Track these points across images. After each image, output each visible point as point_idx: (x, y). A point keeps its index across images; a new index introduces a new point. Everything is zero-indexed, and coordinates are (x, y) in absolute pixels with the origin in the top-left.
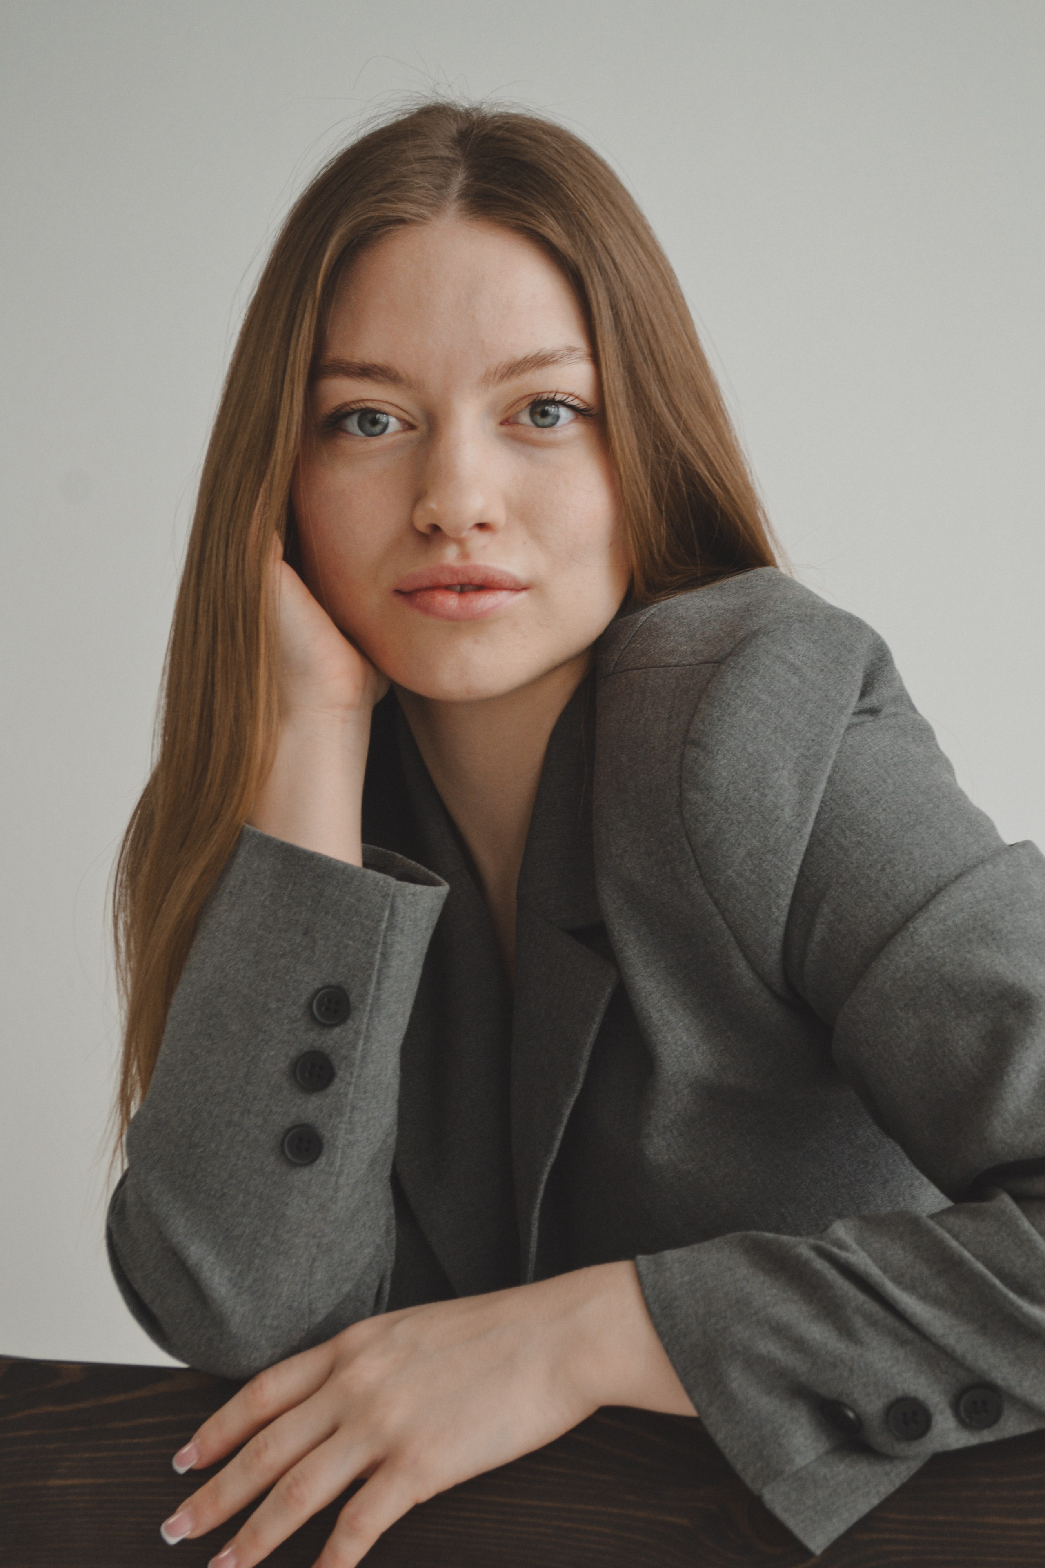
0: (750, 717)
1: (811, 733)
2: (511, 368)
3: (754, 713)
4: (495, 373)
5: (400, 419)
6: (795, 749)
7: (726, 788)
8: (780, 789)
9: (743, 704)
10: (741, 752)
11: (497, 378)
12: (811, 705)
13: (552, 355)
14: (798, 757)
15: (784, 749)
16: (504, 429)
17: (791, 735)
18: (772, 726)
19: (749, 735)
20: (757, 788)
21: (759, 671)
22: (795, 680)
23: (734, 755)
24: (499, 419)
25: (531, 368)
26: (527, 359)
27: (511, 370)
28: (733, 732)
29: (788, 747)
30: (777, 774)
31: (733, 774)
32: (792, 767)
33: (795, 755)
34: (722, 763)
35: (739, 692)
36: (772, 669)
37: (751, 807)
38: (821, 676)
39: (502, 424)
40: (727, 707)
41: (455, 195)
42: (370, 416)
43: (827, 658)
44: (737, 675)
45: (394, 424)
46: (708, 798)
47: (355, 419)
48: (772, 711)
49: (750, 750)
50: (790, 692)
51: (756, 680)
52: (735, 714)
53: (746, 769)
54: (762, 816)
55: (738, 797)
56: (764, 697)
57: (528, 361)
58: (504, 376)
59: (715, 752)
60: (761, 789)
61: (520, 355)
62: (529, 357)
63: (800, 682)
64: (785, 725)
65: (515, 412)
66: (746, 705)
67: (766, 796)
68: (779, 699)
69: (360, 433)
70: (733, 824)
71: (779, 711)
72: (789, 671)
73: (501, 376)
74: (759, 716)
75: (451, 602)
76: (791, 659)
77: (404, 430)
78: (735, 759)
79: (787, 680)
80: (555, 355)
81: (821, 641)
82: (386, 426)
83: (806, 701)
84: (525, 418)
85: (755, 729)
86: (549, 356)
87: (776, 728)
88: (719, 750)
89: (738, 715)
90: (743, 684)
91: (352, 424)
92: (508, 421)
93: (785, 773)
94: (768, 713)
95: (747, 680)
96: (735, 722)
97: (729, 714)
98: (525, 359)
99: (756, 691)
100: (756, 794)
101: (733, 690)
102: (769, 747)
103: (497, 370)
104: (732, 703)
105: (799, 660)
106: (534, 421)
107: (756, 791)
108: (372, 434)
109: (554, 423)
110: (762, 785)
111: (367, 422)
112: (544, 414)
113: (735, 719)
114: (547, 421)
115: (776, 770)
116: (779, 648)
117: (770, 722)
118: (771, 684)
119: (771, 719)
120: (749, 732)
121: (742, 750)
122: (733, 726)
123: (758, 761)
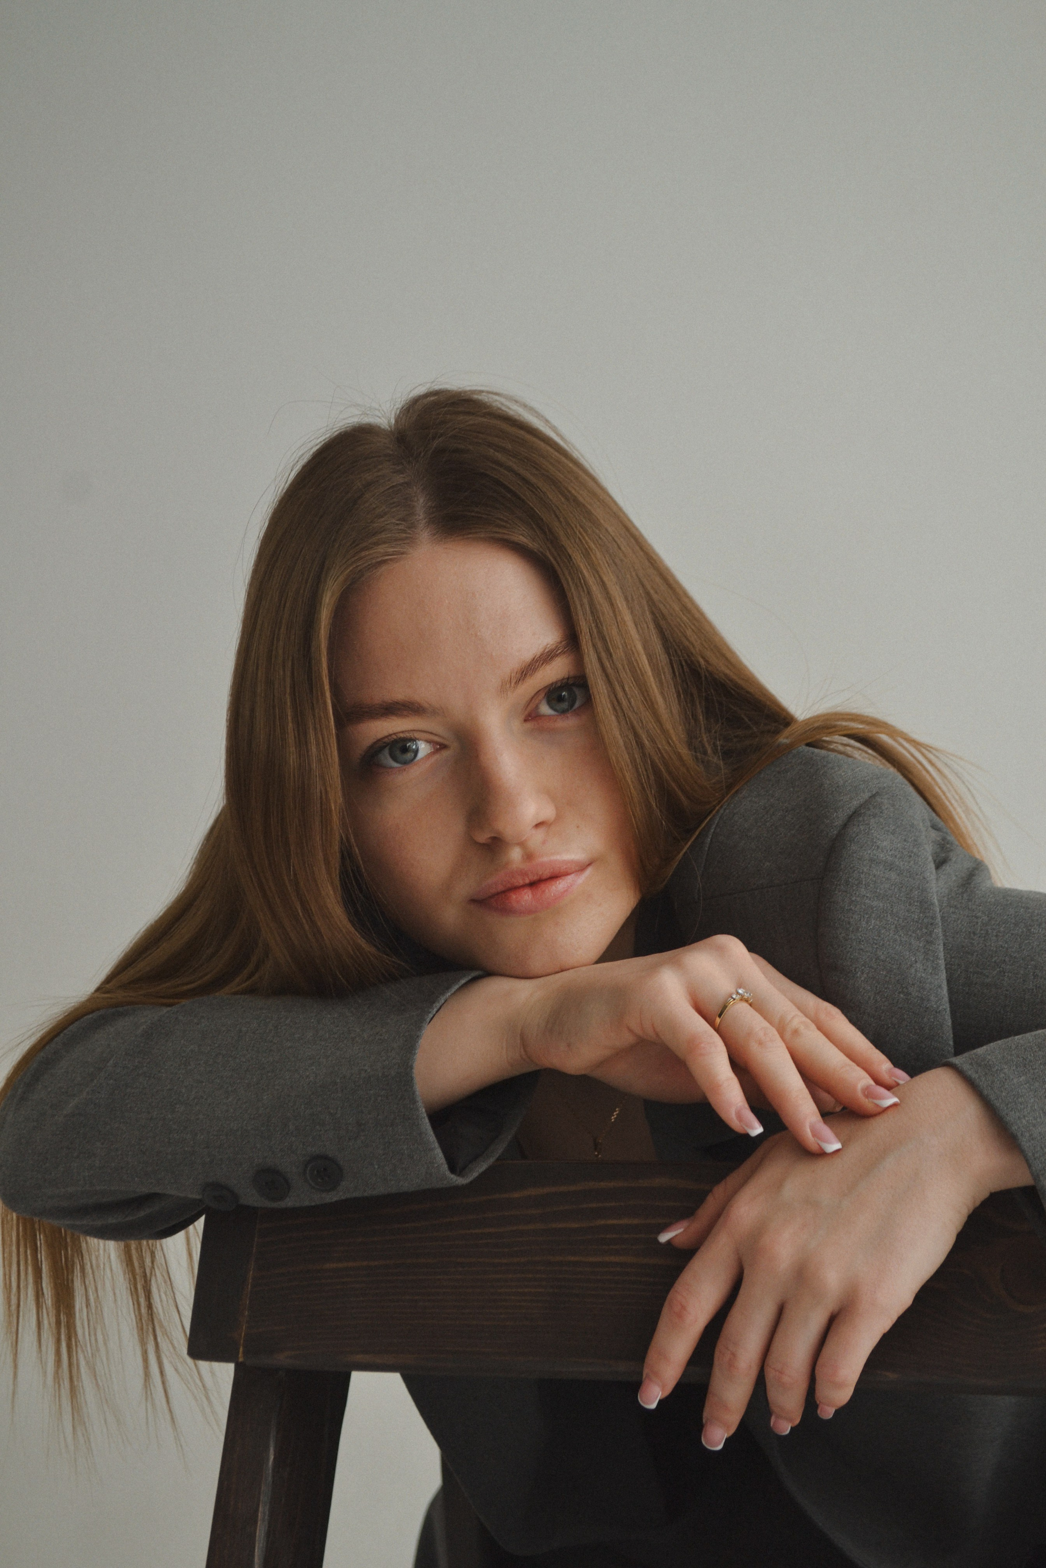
0: (871, 927)
1: (927, 918)
2: (523, 672)
3: (873, 921)
4: (511, 682)
5: (428, 741)
6: (919, 939)
7: (873, 999)
8: (920, 982)
9: (861, 917)
10: (876, 963)
11: (513, 685)
12: (916, 892)
13: (556, 648)
14: (925, 946)
15: (910, 944)
16: (529, 725)
17: (911, 928)
18: (892, 927)
19: (876, 944)
20: (901, 990)
21: (862, 881)
22: (893, 876)
23: (871, 967)
24: (522, 718)
25: (541, 666)
26: (535, 659)
27: (524, 674)
28: (862, 947)
29: (913, 941)
30: (913, 970)
31: (876, 985)
32: (923, 957)
33: (921, 945)
34: (862, 979)
35: (853, 907)
36: (871, 874)
38: (912, 862)
39: (526, 720)
40: (848, 926)
41: (424, 521)
42: (400, 747)
43: (908, 844)
44: (845, 892)
45: (424, 749)
46: (860, 1014)
47: (386, 752)
48: (887, 913)
49: (882, 957)
50: (894, 889)
51: (863, 890)
52: (858, 929)
53: (886, 976)
54: (912, 1012)
55: (886, 1003)
56: (875, 903)
57: (537, 661)
58: (519, 681)
59: (853, 971)
60: (904, 989)
61: (528, 655)
62: (536, 657)
63: (898, 875)
64: (903, 921)
65: (535, 706)
66: (864, 917)
67: (910, 994)
68: (888, 900)
69: (395, 765)
70: (889, 1027)
71: (892, 911)
72: (886, 869)
73: (516, 682)
75: (525, 898)
76: (883, 857)
77: (436, 751)
78: (873, 970)
79: (887, 879)
80: (558, 648)
81: (897, 829)
82: (416, 752)
83: (911, 890)
84: (545, 709)
85: (879, 937)
86: (554, 651)
87: (896, 927)
88: (856, 968)
89: (860, 930)
90: (853, 898)
91: (387, 759)
92: (531, 716)
93: (918, 965)
94: (884, 916)
95: (855, 894)
96: (860, 937)
97: (853, 932)
98: (533, 659)
99: (867, 901)
100: (902, 996)
102: (897, 947)
103: (511, 678)
104: (852, 920)
105: (889, 855)
106: (552, 708)
107: (900, 993)
108: (405, 763)
109: (572, 706)
110: (903, 986)
111: (398, 753)
112: (560, 699)
113: (859, 934)
114: (565, 705)
115: (910, 966)
116: (869, 852)
117: (889, 924)
118: (876, 888)
119: (888, 921)
120: (876, 942)
121: (876, 960)
122: (860, 942)
123: (893, 964)
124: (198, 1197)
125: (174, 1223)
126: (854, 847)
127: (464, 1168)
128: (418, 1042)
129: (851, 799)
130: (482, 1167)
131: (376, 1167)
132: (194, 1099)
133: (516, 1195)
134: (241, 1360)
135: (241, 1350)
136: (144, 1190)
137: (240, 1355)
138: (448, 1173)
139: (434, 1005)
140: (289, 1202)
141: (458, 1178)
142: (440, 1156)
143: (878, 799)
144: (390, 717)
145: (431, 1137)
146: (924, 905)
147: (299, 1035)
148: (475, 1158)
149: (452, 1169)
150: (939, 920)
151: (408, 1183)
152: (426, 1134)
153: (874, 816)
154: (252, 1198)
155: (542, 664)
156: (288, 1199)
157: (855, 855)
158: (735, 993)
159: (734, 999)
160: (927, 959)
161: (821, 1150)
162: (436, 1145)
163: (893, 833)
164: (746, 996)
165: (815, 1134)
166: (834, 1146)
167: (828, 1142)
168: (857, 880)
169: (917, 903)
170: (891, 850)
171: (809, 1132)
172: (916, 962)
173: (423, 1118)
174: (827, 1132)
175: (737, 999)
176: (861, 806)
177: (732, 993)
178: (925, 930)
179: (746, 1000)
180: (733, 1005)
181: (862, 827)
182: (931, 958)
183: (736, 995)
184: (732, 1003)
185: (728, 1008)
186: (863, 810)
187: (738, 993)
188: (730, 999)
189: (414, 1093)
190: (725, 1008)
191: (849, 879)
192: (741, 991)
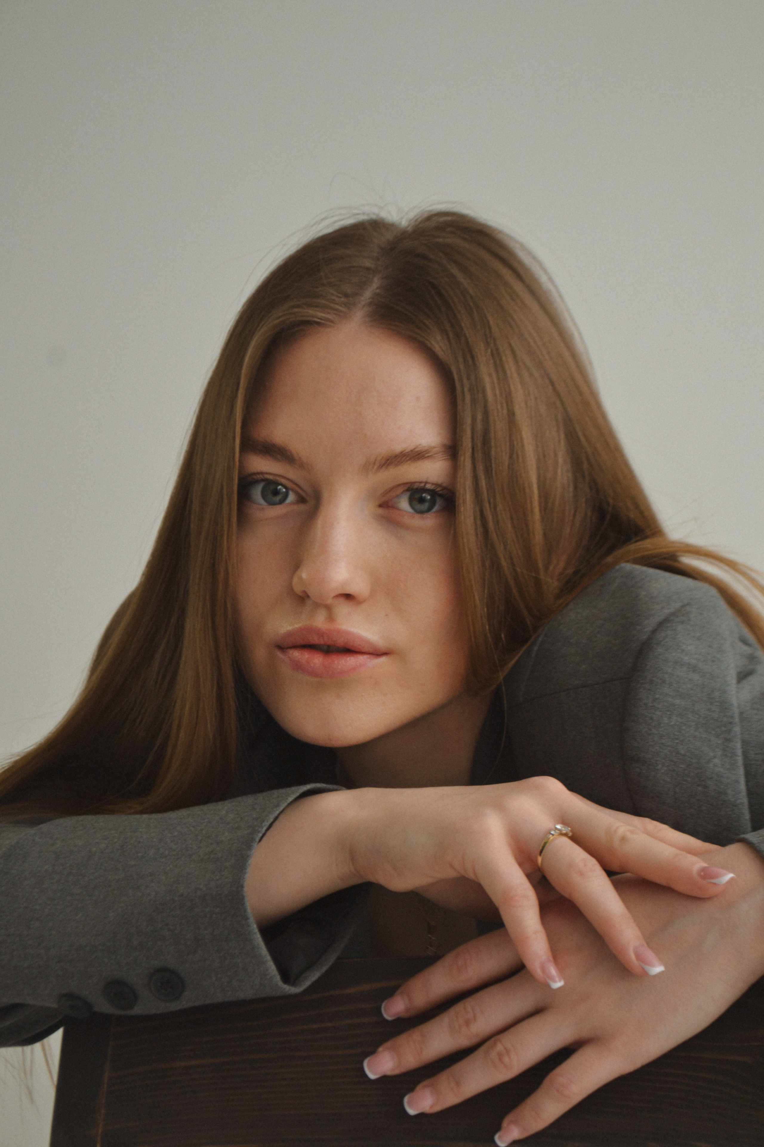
0: (672, 723)
1: (726, 718)
3: (675, 718)
4: (374, 464)
6: (718, 736)
9: (663, 713)
10: (676, 757)
11: (376, 467)
13: (427, 451)
14: (724, 743)
15: (710, 741)
16: (381, 511)
17: (711, 726)
18: (693, 724)
19: (677, 739)
20: (699, 783)
21: (666, 681)
22: (696, 677)
23: (671, 761)
24: (378, 502)
25: (407, 461)
26: (404, 453)
27: (389, 461)
28: (664, 741)
29: (712, 738)
30: (711, 765)
32: (721, 753)
33: (720, 742)
35: (655, 704)
36: (675, 675)
37: (698, 800)
39: (379, 507)
40: (650, 721)
41: (365, 303)
42: (272, 487)
44: (649, 690)
45: (290, 496)
47: (259, 488)
48: (688, 711)
49: (683, 752)
51: (666, 689)
52: (659, 725)
53: (685, 769)
56: (677, 701)
57: (405, 455)
58: (382, 466)
60: (702, 782)
61: (398, 448)
64: (703, 719)
65: (394, 495)
66: (666, 713)
67: (708, 787)
68: (690, 699)
69: (262, 501)
71: (693, 709)
73: (379, 466)
74: (679, 719)
77: (298, 503)
79: (691, 680)
80: (429, 451)
82: (285, 497)
83: (712, 691)
85: (680, 732)
86: (424, 452)
87: (697, 725)
88: (657, 761)
89: (662, 725)
90: (657, 696)
91: (257, 493)
92: (387, 504)
93: (716, 761)
94: (685, 714)
95: (659, 692)
96: (662, 732)
98: (401, 453)
99: (670, 699)
100: (700, 788)
101: (650, 705)
102: (697, 743)
103: (376, 460)
104: (654, 716)
105: (693, 659)
106: (410, 504)
107: (698, 785)
108: (273, 504)
109: (430, 509)
110: (702, 779)
111: (268, 493)
113: (661, 729)
114: (423, 506)
115: (709, 761)
116: (674, 654)
117: (690, 721)
118: (679, 688)
119: (689, 718)
120: (676, 737)
121: (676, 754)
122: (661, 736)
123: (692, 759)
124: (55, 1006)
126: (660, 650)
127: (297, 977)
128: (248, 861)
129: (663, 608)
130: (314, 976)
131: (214, 979)
136: (6, 1001)
138: (280, 983)
139: (264, 824)
140: (137, 1010)
141: (291, 988)
142: (272, 968)
143: (688, 608)
144: (266, 456)
145: (264, 950)
146: (724, 706)
148: (310, 966)
149: (286, 978)
150: (737, 720)
151: (246, 993)
153: (682, 622)
154: (103, 1006)
155: (409, 460)
156: (136, 1007)
157: (661, 657)
158: (555, 829)
159: (553, 835)
160: (726, 755)
161: (646, 973)
162: (269, 958)
163: (699, 639)
164: (564, 831)
165: (638, 957)
166: (658, 969)
167: (652, 965)
168: (661, 679)
169: (717, 704)
170: (696, 654)
171: (633, 956)
172: (715, 757)
173: (255, 933)
174: (650, 955)
175: (557, 834)
176: (673, 614)
177: (551, 830)
178: (724, 729)
179: (566, 835)
180: (553, 840)
181: (669, 632)
182: (729, 755)
183: (555, 831)
184: (551, 838)
185: (547, 844)
186: (672, 618)
187: (556, 828)
188: (549, 835)
189: (245, 911)
190: (545, 844)
191: (654, 679)
192: (559, 827)
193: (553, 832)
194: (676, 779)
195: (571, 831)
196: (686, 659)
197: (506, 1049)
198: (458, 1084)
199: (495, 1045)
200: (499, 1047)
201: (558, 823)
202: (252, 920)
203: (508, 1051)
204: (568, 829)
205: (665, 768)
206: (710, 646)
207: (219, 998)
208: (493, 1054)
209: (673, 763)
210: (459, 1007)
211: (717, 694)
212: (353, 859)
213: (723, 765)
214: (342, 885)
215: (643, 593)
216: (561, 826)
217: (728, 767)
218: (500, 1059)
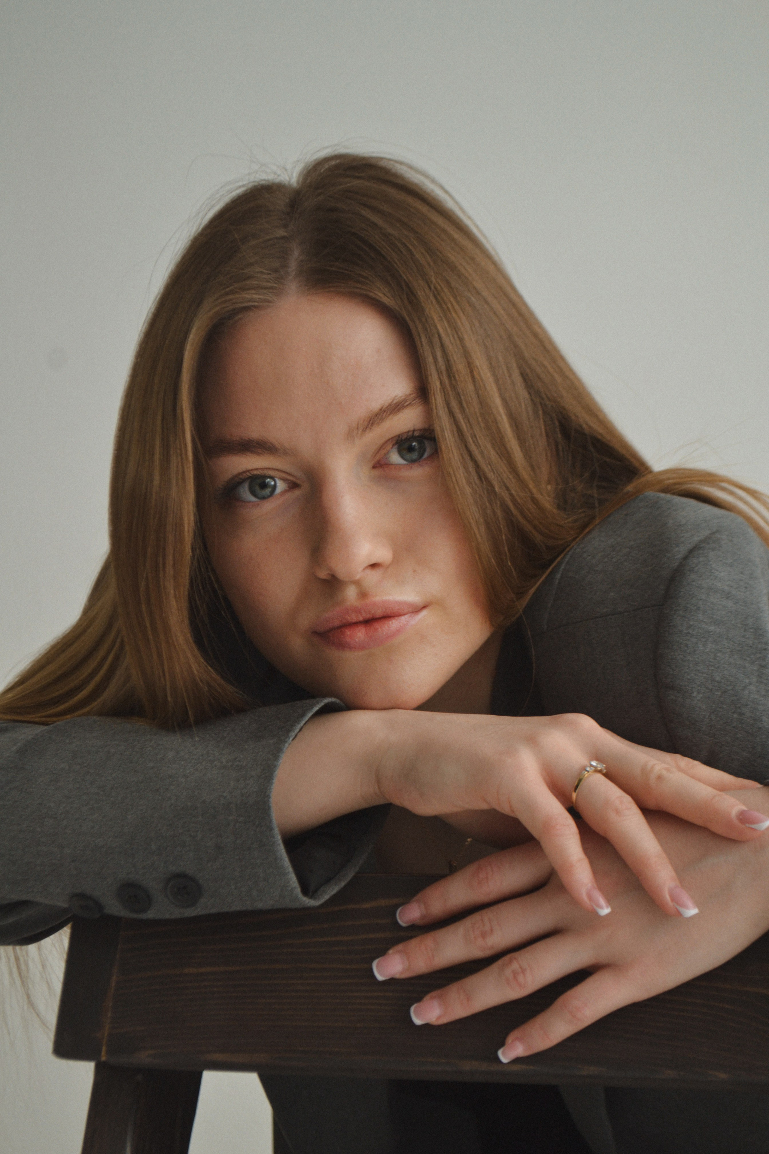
0: (707, 650)
2: (370, 421)
4: (357, 428)
5: (284, 480)
9: (698, 640)
11: (360, 432)
13: (405, 400)
15: (745, 667)
16: (377, 472)
19: (712, 666)
20: (735, 710)
21: (700, 607)
22: (730, 604)
23: (707, 688)
24: (370, 465)
25: (388, 416)
27: (371, 422)
28: (698, 668)
30: (747, 692)
35: (690, 631)
36: (709, 601)
37: (734, 727)
39: (374, 467)
40: (686, 648)
41: (294, 273)
42: (258, 482)
44: (683, 616)
45: (281, 486)
47: (246, 486)
49: (718, 679)
51: (700, 615)
52: (695, 651)
53: (721, 697)
54: (745, 732)
56: (712, 628)
57: (385, 411)
58: (366, 428)
60: (738, 710)
61: (376, 406)
62: (384, 408)
65: (383, 455)
66: (701, 640)
67: (743, 714)
69: (252, 499)
73: (363, 428)
74: (714, 646)
75: (360, 634)
77: (290, 490)
80: (407, 400)
82: (274, 488)
83: (746, 618)
84: (395, 458)
86: (402, 402)
87: (731, 651)
88: (692, 688)
89: (697, 652)
90: (691, 623)
91: (245, 493)
92: (380, 464)
93: (752, 687)
95: (693, 619)
96: (697, 659)
98: (381, 410)
99: (704, 626)
100: (735, 715)
101: (685, 631)
103: (358, 425)
104: (689, 643)
106: (403, 457)
107: (734, 712)
108: (264, 498)
109: (421, 456)
110: (737, 706)
111: (257, 488)
112: (411, 449)
113: (696, 656)
114: (415, 455)
115: (744, 688)
116: (707, 581)
117: (725, 648)
118: (714, 615)
119: (724, 645)
120: (712, 664)
121: (711, 681)
122: (697, 663)
123: (727, 686)
124: (65, 905)
125: (39, 931)
126: (693, 576)
127: (316, 891)
128: (275, 772)
129: (693, 535)
130: (332, 890)
131: (233, 887)
132: (62, 814)
133: (367, 906)
134: (103, 1059)
135: (104, 1049)
136: (15, 897)
137: (103, 1053)
138: (300, 895)
140: (151, 914)
141: (310, 900)
142: (293, 880)
143: (718, 535)
144: (246, 454)
145: (286, 862)
146: (759, 632)
147: (161, 756)
148: (328, 880)
149: (306, 891)
151: (265, 903)
152: (281, 860)
153: (713, 549)
154: (115, 908)
155: (390, 414)
156: (149, 912)
157: (694, 583)
158: (589, 766)
159: (588, 772)
160: (761, 682)
161: (679, 914)
162: (291, 869)
163: (731, 565)
164: (599, 767)
165: (673, 899)
166: (692, 911)
167: (686, 907)
168: (695, 606)
169: (752, 630)
170: (729, 581)
171: (668, 897)
172: (750, 684)
173: (279, 844)
174: (685, 898)
175: (591, 771)
176: (701, 541)
177: (586, 766)
178: (759, 655)
179: (600, 772)
180: (588, 777)
181: (701, 559)
182: (765, 681)
183: (590, 767)
184: (586, 775)
185: (583, 781)
186: (703, 545)
187: (591, 766)
188: (584, 771)
189: (271, 821)
190: (580, 781)
191: (689, 606)
192: (594, 763)
193: (588, 769)
194: (711, 706)
195: (606, 768)
196: (719, 585)
197: (521, 967)
198: (469, 999)
199: (511, 962)
200: (515, 966)
201: (593, 760)
202: (276, 831)
203: (523, 971)
204: (603, 766)
205: (701, 695)
206: (742, 573)
207: (237, 907)
208: (508, 972)
209: (708, 690)
210: (475, 918)
211: (750, 621)
212: (378, 781)
213: (758, 692)
214: (365, 805)
215: (671, 521)
216: (597, 762)
217: (763, 693)
218: (515, 978)
